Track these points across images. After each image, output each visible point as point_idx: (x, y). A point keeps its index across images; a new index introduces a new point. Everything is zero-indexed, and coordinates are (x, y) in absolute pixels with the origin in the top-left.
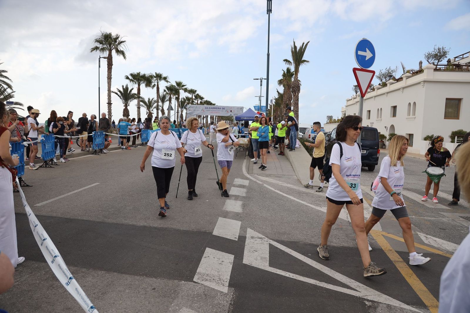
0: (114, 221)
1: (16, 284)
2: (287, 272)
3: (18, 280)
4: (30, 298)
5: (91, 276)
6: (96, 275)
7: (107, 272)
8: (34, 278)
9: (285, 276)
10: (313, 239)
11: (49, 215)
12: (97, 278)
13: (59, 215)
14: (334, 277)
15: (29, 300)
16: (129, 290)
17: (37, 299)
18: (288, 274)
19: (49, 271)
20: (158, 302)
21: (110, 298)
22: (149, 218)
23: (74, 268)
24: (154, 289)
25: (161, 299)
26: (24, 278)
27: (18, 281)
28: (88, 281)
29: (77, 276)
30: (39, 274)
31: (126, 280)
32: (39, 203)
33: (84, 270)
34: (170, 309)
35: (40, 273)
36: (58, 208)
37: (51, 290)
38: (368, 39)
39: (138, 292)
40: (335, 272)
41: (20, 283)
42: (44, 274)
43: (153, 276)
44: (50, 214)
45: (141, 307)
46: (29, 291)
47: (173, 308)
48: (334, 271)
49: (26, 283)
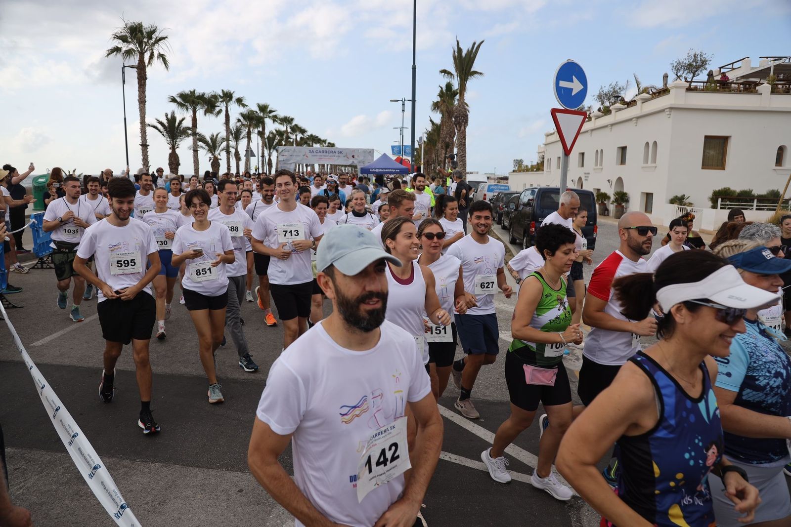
0: (168, 371)
1: (18, 493)
2: (446, 453)
3: (21, 485)
4: (45, 516)
5: (138, 472)
6: (147, 470)
7: (164, 464)
8: (47, 481)
9: (444, 459)
10: (488, 392)
11: (59, 363)
12: (149, 475)
13: (75, 362)
14: (519, 459)
15: (44, 520)
16: (202, 494)
17: (56, 519)
18: (448, 457)
19: (69, 467)
20: (249, 514)
21: (173, 510)
22: (224, 363)
23: (111, 460)
24: (241, 491)
25: (252, 508)
26: (30, 481)
27: (21, 488)
28: (135, 483)
29: (117, 473)
30: (55, 473)
31: (196, 477)
32: (37, 340)
33: (126, 462)
34: (268, 524)
35: (55, 471)
36: (72, 348)
37: (78, 500)
38: (576, 61)
39: (216, 497)
40: (521, 449)
41: (24, 491)
42: (63, 473)
43: (238, 468)
44: (59, 361)
45: (222, 522)
46: (42, 504)
47: (271, 522)
48: (519, 448)
49: (36, 490)
